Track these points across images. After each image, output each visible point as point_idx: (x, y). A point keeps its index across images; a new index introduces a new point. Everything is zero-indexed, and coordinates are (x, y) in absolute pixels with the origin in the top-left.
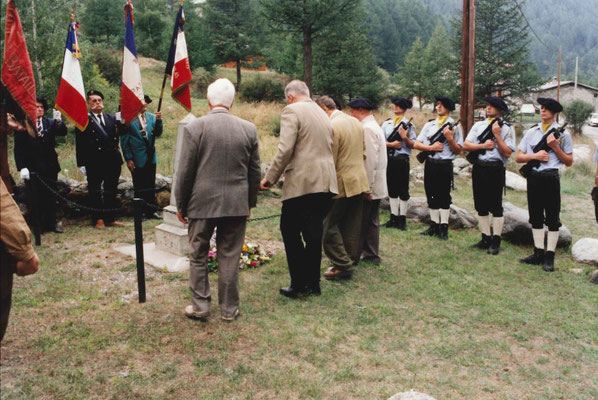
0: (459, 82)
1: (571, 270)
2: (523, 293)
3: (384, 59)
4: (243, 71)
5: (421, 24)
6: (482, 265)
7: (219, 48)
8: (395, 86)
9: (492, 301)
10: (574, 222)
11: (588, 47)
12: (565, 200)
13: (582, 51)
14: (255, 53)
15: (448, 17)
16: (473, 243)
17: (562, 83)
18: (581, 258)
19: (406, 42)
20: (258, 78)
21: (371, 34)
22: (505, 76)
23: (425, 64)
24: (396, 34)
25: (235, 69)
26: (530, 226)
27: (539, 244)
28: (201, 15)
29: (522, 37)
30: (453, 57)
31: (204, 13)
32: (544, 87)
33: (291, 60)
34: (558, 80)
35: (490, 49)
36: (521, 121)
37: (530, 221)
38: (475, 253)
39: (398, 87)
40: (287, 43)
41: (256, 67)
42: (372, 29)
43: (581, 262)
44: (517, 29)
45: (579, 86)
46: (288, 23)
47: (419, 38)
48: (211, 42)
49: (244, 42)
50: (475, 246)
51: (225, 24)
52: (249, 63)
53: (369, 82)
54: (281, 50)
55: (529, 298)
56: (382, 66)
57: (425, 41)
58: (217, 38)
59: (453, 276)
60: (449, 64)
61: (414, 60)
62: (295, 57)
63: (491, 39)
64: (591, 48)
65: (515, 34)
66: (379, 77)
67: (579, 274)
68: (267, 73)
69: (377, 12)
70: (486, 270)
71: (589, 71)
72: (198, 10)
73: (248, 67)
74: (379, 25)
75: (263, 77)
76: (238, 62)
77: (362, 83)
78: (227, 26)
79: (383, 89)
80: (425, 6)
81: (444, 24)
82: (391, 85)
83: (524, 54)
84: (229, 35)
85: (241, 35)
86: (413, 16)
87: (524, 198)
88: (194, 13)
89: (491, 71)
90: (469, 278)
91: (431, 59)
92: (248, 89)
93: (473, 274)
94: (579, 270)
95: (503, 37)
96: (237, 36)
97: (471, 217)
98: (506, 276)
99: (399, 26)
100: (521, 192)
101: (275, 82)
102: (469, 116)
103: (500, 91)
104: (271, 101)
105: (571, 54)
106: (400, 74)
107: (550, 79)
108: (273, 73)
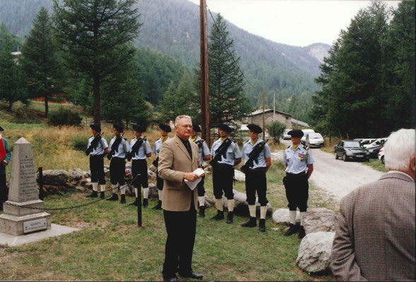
0: (200, 111)
1: (272, 229)
2: (243, 244)
3: (149, 95)
4: (49, 104)
5: (173, 72)
6: (218, 230)
7: (31, 87)
8: (157, 113)
9: (225, 251)
10: (275, 200)
11: (281, 87)
12: (269, 186)
13: (278, 90)
14: (58, 91)
15: (191, 68)
16: (212, 216)
17: (265, 110)
18: (278, 221)
19: (164, 84)
20: (61, 109)
21: (140, 79)
22: (229, 107)
23: (177, 99)
24: (157, 78)
25: (44, 102)
26: (247, 203)
27: (253, 214)
28: (18, 64)
29: (239, 82)
30: (196, 94)
31: (20, 63)
32: (254, 113)
33: (85, 96)
34: (263, 108)
35: (219, 89)
36: (242, 135)
37: (247, 200)
38: (213, 222)
39: (159, 114)
40: (82, 84)
41: (60, 101)
42: (141, 76)
43: (278, 224)
44: (235, 76)
45: (277, 112)
46: (82, 71)
47: (172, 82)
48: (26, 83)
49: (50, 83)
50: (214, 218)
51: (36, 70)
52: (55, 98)
53: (139, 112)
54: (78, 89)
55: (247, 247)
56: (148, 100)
57: (176, 83)
58: (30, 80)
59: (201, 238)
60: (193, 98)
61: (169, 96)
62: (87, 94)
63: (219, 83)
64: (283, 88)
65: (235, 79)
66: (147, 108)
67: (277, 231)
68: (67, 105)
69: (144, 64)
70: (220, 232)
71: (283, 103)
72: (15, 60)
73: (54, 101)
74: (146, 73)
75: (65, 108)
76: (46, 98)
77: (135, 112)
78: (37, 72)
79: (149, 117)
80: (176, 61)
81: (189, 72)
82: (155, 113)
83: (241, 92)
84: (39, 78)
85: (48, 78)
86: (168, 67)
87: (244, 186)
88: (13, 62)
89: (221, 104)
90: (210, 238)
91: (181, 96)
92: (54, 116)
93: (212, 235)
94: (277, 229)
95: (227, 82)
96: (45, 79)
97: (210, 200)
98: (233, 235)
99: (159, 74)
100: (242, 182)
101: (73, 111)
102: (207, 134)
103: (227, 116)
104: (71, 125)
105: (270, 92)
106: (160, 106)
107: (257, 109)
108: (71, 104)
